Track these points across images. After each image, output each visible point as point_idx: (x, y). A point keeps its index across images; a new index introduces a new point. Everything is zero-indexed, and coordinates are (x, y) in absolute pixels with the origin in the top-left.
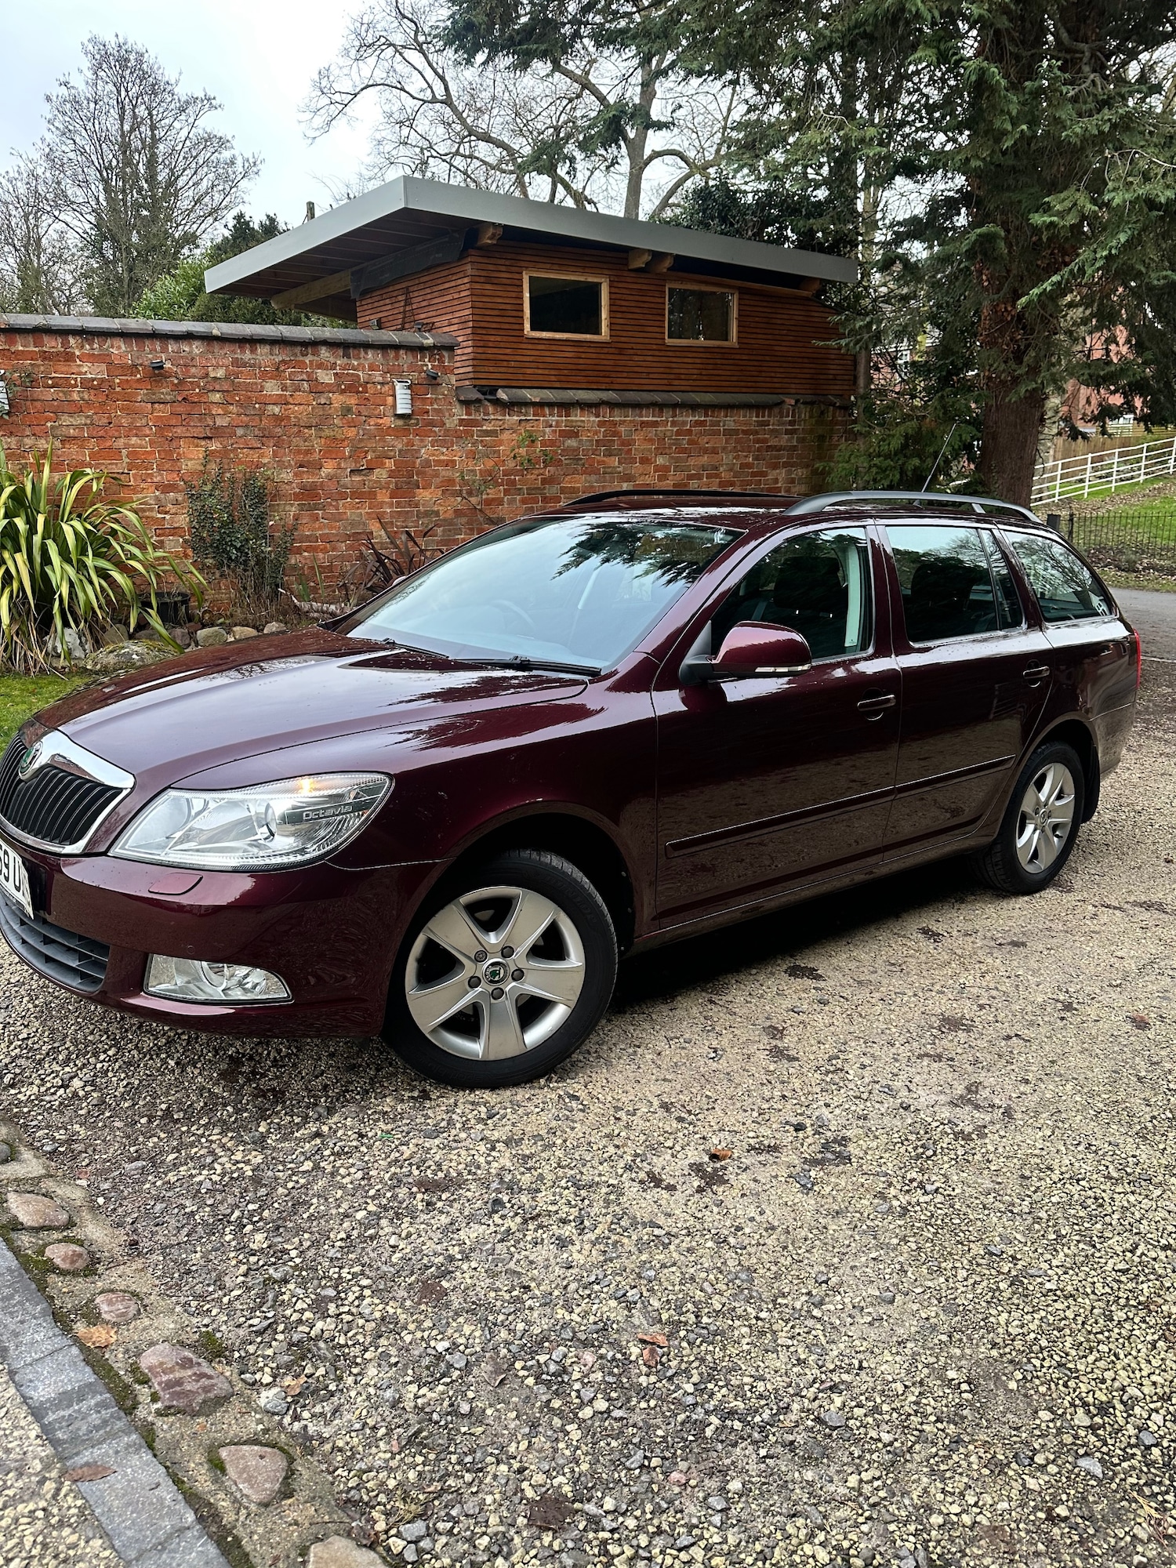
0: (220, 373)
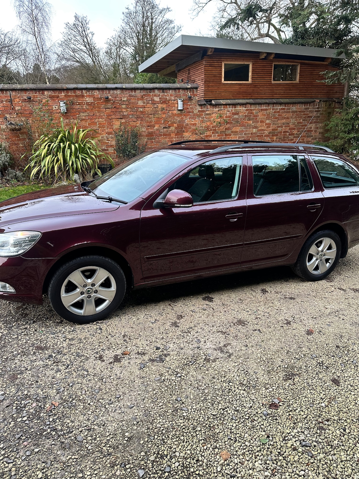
0: (125, 99)
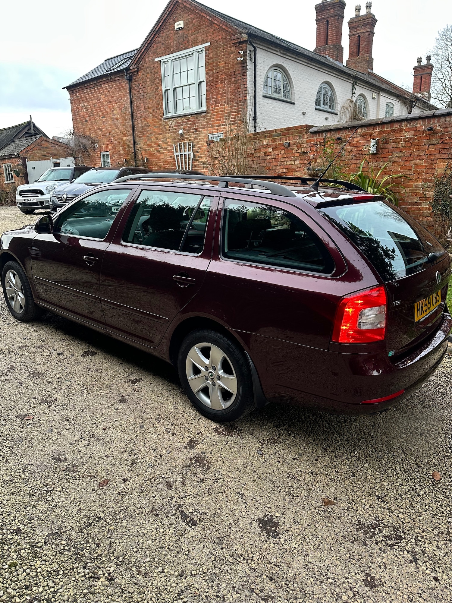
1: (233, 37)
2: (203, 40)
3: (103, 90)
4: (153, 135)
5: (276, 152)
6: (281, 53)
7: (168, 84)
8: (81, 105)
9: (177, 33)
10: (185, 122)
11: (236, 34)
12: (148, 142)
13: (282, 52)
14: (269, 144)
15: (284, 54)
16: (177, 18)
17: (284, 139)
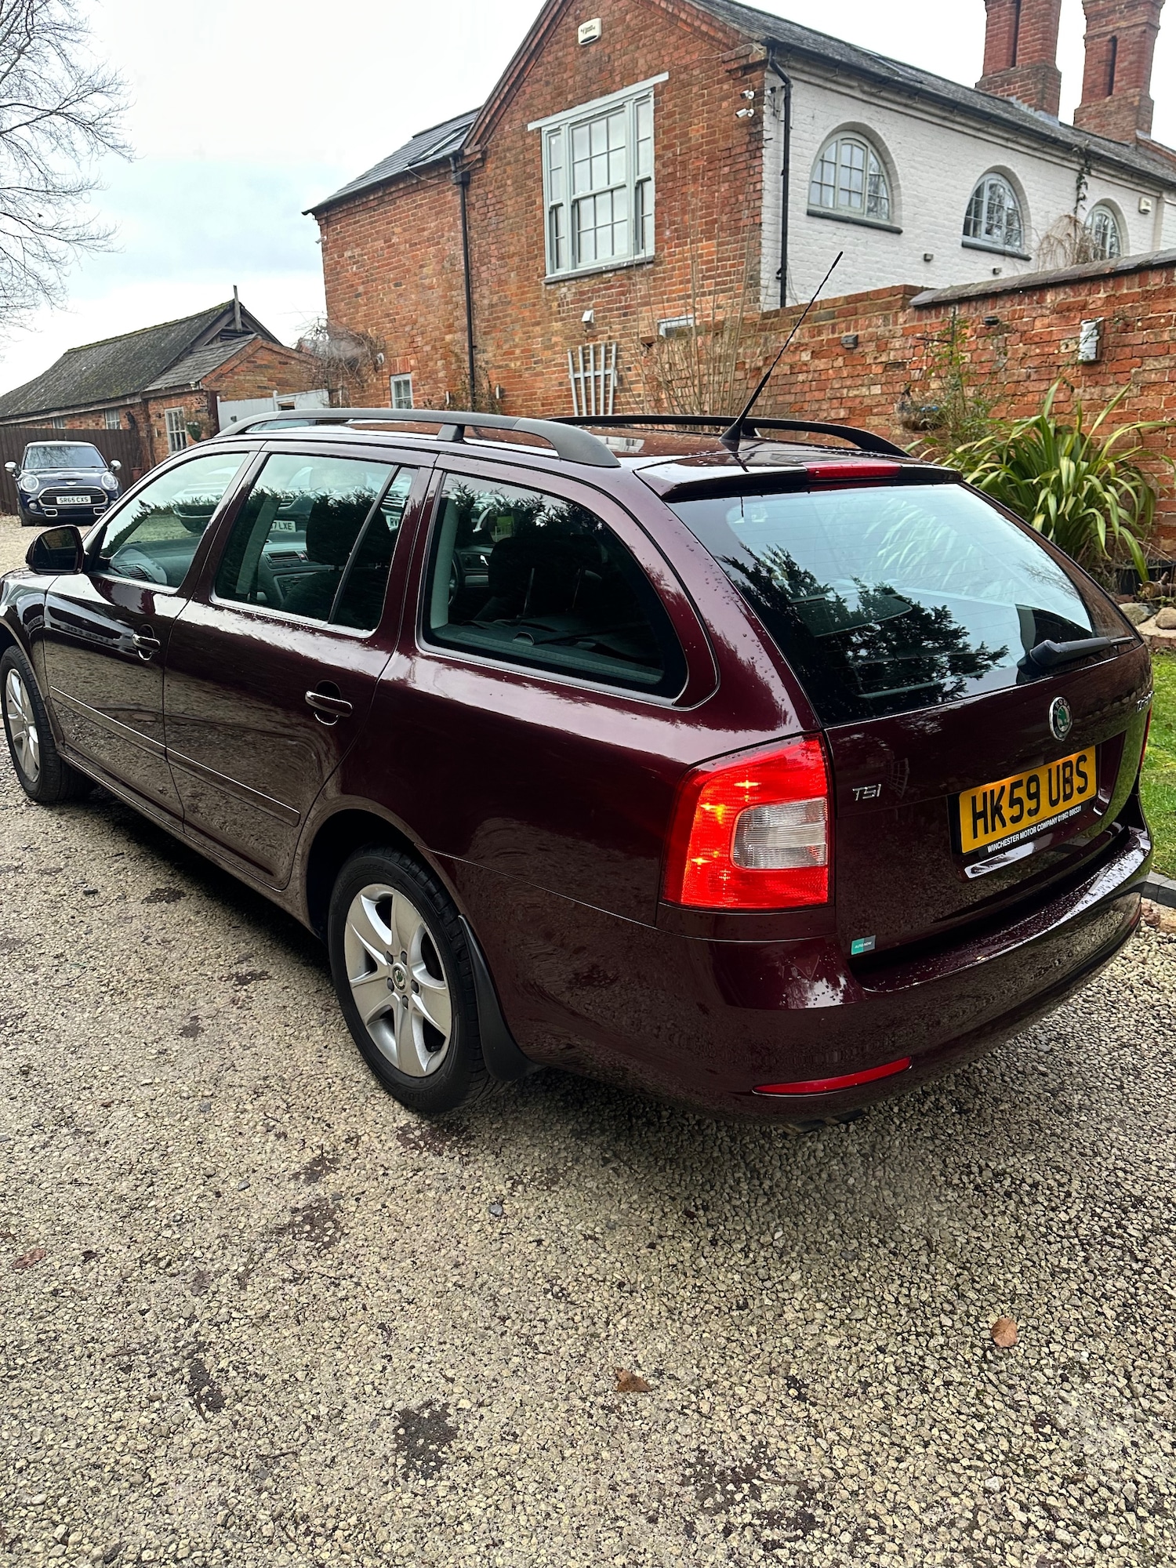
1: (727, 55)
2: (650, 67)
3: (400, 213)
4: (517, 327)
5: (821, 364)
6: (864, 92)
7: (557, 191)
8: (347, 254)
9: (583, 54)
10: (599, 290)
11: (735, 45)
12: (506, 347)
13: (866, 88)
14: (803, 341)
15: (872, 95)
16: (584, 12)
17: (843, 326)
